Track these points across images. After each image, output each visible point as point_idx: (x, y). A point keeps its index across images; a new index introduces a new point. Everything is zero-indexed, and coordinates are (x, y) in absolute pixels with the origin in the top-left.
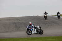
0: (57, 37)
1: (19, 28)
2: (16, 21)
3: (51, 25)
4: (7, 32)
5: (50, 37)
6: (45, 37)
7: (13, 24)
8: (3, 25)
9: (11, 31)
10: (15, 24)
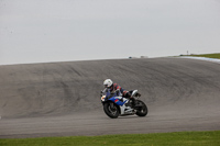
0: (211, 133)
1: (78, 99)
2: (67, 78)
3: (191, 92)
4: (35, 114)
5: (188, 134)
6: (172, 134)
7: (58, 86)
8: (20, 90)
9: (50, 113)
10: (65, 86)
